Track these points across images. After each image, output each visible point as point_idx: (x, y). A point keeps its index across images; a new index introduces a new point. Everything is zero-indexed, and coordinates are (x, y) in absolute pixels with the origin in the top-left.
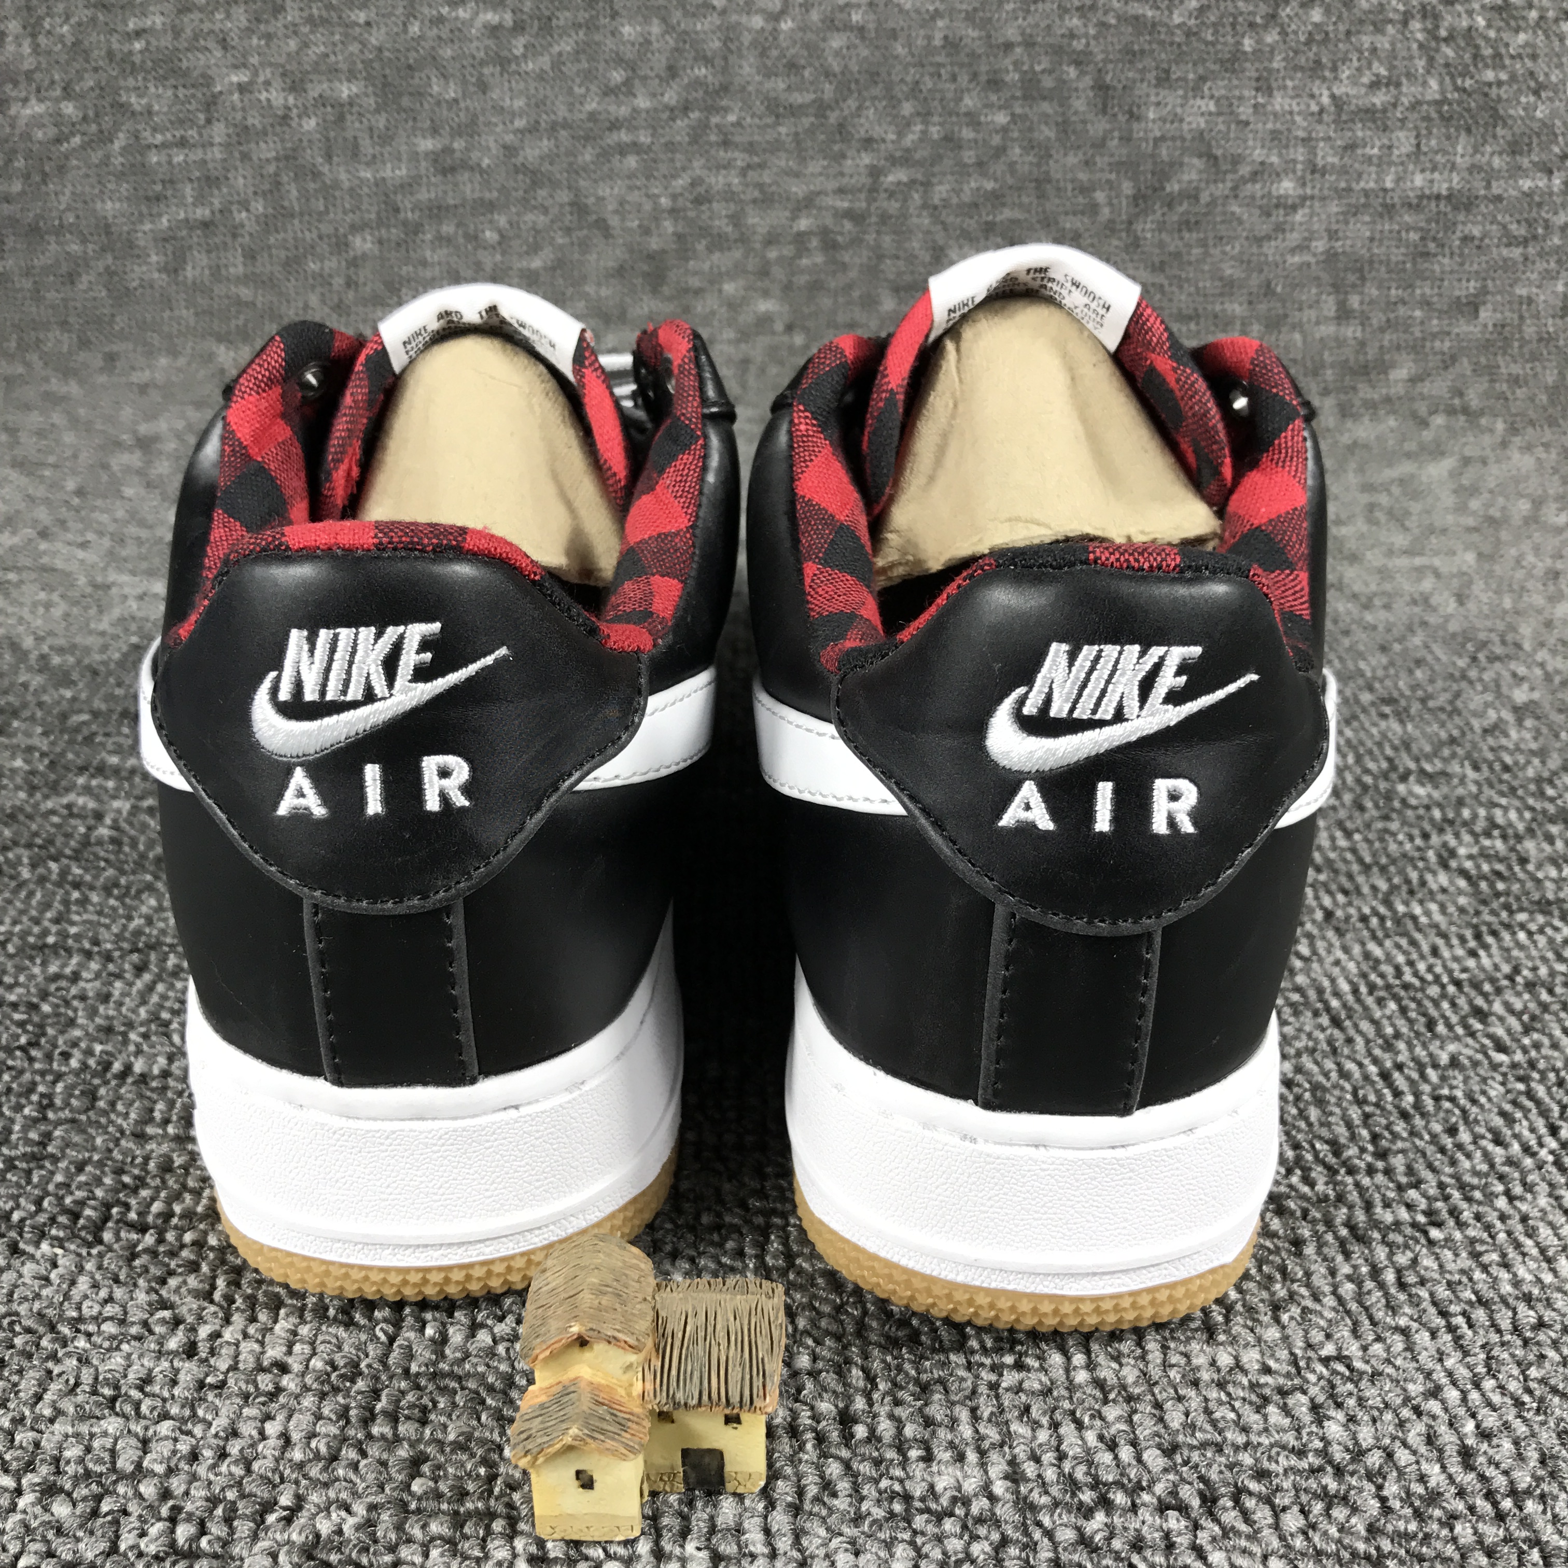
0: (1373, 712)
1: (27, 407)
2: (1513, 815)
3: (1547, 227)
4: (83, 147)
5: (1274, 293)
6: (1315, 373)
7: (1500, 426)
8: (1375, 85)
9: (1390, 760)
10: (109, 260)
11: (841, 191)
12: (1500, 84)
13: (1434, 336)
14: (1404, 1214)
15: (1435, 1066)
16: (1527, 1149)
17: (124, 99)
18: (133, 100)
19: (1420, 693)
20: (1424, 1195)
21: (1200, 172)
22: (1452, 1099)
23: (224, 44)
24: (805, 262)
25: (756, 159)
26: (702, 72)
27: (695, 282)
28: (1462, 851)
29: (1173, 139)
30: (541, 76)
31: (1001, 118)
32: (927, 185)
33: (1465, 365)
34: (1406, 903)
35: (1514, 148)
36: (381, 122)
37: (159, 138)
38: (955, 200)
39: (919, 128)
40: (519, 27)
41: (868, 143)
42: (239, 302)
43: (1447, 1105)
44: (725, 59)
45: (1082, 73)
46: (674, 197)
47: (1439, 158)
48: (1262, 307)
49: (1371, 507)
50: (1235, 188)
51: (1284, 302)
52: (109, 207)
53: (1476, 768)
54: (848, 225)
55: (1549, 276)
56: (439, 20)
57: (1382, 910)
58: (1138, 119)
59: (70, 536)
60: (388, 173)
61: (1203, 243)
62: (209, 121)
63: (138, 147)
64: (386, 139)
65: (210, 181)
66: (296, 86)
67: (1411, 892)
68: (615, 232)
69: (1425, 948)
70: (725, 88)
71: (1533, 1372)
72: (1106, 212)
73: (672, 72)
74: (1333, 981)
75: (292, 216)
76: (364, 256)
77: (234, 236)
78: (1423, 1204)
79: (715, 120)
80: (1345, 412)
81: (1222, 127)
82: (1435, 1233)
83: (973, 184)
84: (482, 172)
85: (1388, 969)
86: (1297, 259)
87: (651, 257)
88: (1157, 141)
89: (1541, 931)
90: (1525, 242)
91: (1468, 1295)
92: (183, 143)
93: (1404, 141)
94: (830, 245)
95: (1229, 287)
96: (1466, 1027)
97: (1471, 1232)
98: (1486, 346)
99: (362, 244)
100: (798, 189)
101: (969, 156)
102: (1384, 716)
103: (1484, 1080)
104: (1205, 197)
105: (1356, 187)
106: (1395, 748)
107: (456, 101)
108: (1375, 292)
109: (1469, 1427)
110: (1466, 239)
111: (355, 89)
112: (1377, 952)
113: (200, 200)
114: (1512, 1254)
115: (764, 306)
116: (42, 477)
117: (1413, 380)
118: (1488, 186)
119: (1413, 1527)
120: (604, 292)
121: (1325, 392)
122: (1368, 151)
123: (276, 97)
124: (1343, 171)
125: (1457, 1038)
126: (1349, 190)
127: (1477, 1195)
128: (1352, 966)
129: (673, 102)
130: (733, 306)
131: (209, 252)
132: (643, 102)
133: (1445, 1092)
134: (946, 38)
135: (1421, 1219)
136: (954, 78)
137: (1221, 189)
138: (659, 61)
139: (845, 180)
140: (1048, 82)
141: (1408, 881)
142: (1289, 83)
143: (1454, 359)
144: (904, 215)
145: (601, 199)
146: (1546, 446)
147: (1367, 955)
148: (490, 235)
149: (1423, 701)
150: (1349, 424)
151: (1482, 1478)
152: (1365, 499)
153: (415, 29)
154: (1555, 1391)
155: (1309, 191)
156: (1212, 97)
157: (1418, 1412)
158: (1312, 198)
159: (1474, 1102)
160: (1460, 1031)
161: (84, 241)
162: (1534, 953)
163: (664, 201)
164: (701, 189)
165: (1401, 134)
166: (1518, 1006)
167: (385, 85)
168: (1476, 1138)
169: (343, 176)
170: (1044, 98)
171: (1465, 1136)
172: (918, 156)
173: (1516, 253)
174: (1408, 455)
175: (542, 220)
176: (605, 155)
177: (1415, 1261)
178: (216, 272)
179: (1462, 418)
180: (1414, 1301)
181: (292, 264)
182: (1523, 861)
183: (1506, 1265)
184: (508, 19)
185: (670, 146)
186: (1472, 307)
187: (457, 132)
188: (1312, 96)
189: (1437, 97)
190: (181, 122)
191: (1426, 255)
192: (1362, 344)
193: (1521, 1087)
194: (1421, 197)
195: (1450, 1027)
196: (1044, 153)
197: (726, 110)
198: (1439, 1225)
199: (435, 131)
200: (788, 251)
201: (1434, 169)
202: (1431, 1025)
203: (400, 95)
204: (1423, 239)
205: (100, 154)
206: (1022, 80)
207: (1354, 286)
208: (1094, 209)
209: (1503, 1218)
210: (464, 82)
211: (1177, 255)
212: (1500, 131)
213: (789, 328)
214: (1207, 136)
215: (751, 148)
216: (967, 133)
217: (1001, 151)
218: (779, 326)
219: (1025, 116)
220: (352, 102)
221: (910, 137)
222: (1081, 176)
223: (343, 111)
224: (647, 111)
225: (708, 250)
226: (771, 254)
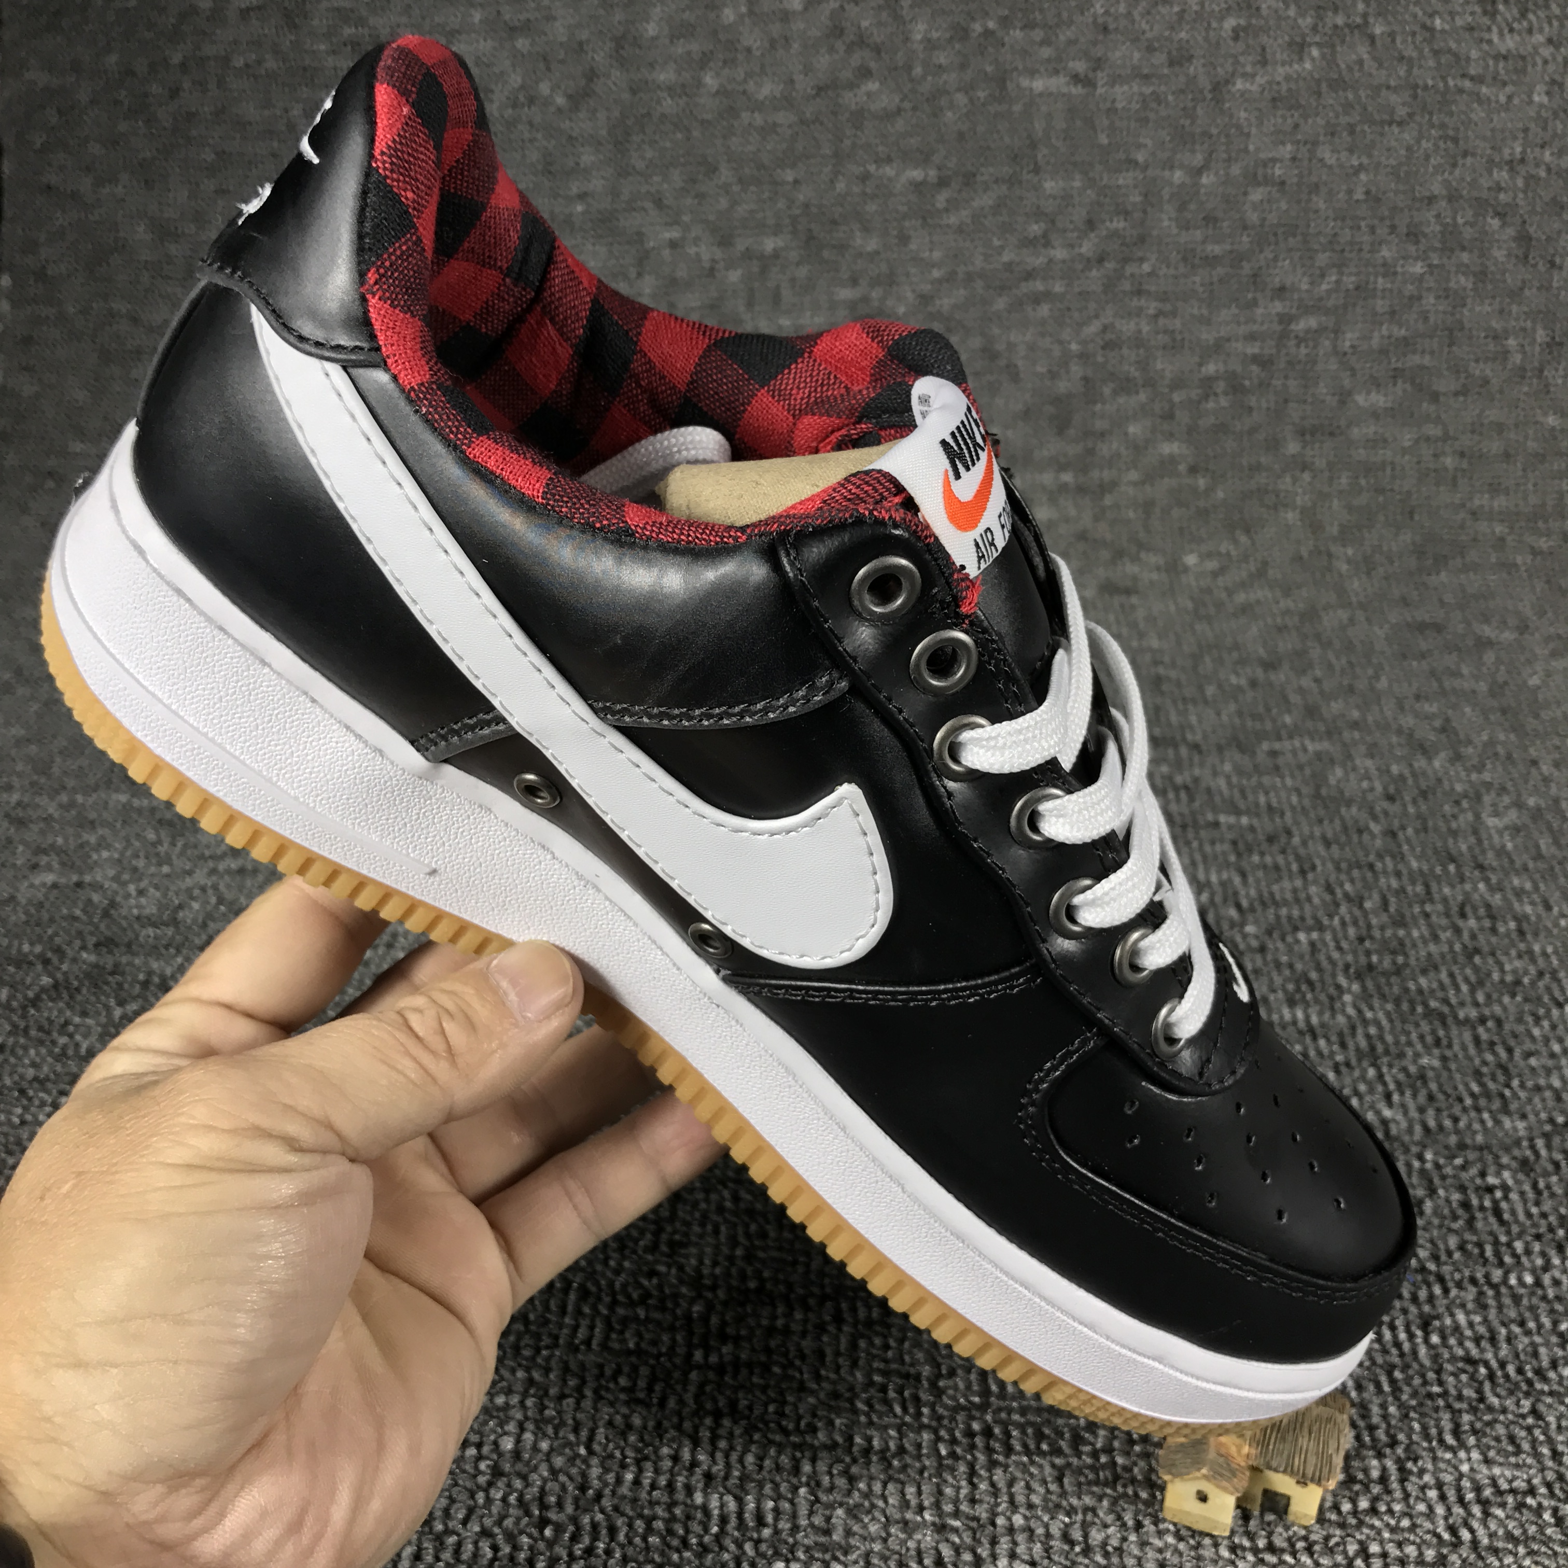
11: (1252, 337)
23: (659, 203)
24: (1211, 405)
25: (1168, 307)
26: (1119, 224)
27: (1101, 425)
30: (960, 230)
31: (1418, 268)
32: (1337, 331)
36: (802, 272)
38: (1364, 347)
39: (1333, 278)
40: (943, 183)
41: (1281, 291)
44: (1145, 212)
45: (1504, 225)
46: (1083, 343)
54: (1255, 368)
56: (865, 177)
58: (1559, 268)
64: (806, 288)
66: (725, 242)
68: (1025, 377)
70: (1142, 239)
72: (1517, 358)
73: (1091, 224)
79: (1129, 270)
83: (1385, 332)
87: (1057, 401)
94: (1236, 387)
100: (1207, 336)
101: (1381, 305)
107: (877, 253)
111: (780, 243)
115: (1168, 448)
129: (1090, 253)
130: (1138, 448)
132: (1059, 253)
134: (1367, 193)
136: (1372, 230)
138: (1079, 214)
139: (1255, 328)
140: (1468, 233)
144: (1313, 361)
145: (1011, 346)
153: (841, 186)
163: (1074, 347)
164: (1109, 336)
167: (809, 239)
170: (1463, 249)
172: (1330, 303)
176: (1019, 303)
184: (933, 173)
185: (1084, 295)
187: (875, 282)
196: (1458, 300)
197: (1142, 260)
199: (854, 281)
200: (1195, 395)
203: (823, 247)
206: (1443, 232)
208: (1504, 355)
210: (886, 235)
213: (1193, 470)
215: (1163, 297)
216: (1382, 283)
217: (1417, 298)
218: (1182, 468)
219: (1441, 266)
220: (776, 255)
221: (1324, 287)
222: (1494, 324)
223: (766, 262)
224: (1064, 261)
225: (1115, 393)
226: (1177, 397)
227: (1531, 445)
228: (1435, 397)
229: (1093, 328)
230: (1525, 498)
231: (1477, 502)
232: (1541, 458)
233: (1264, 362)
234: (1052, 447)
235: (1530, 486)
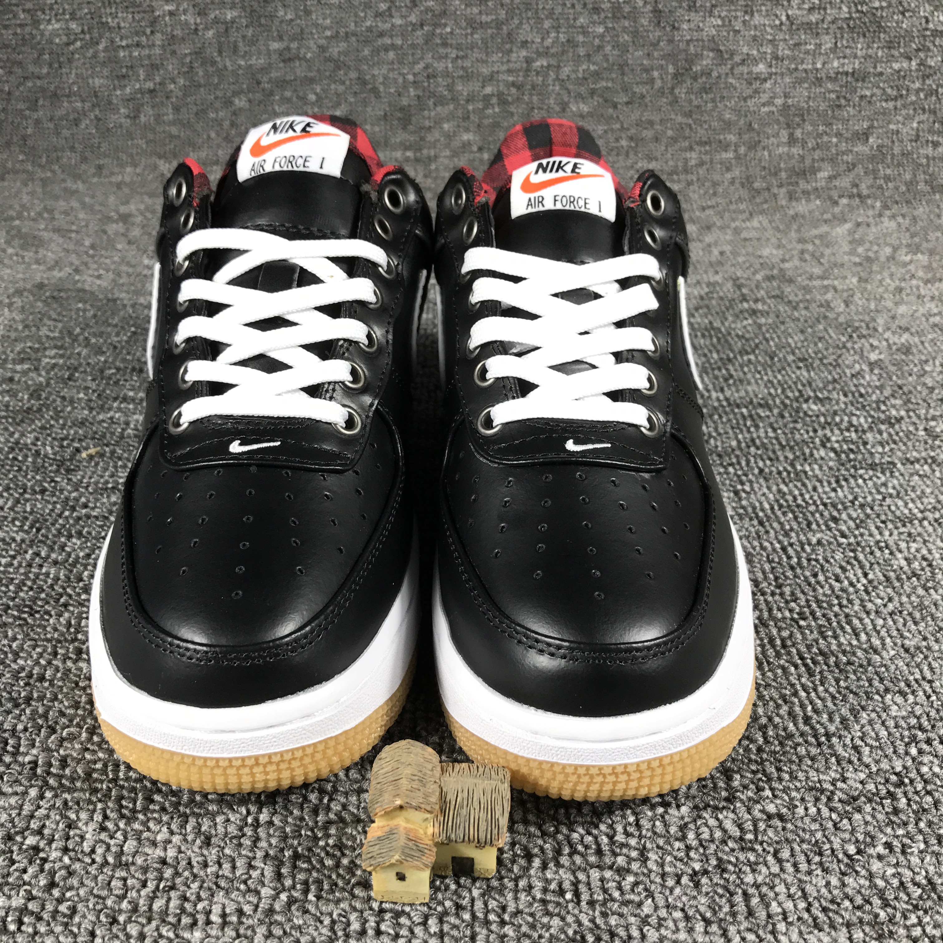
0: (793, 365)
1: (57, 198)
2: (862, 420)
3: (908, 90)
4: (81, 47)
5: (753, 129)
6: (776, 174)
7: (878, 204)
8: (811, 10)
9: (800, 391)
10: (97, 112)
11: (509, 71)
12: (882, 8)
13: (843, 153)
14: (787, 614)
15: (810, 544)
16: (852, 584)
17: (104, 20)
18: (110, 20)
19: (820, 355)
20: (799, 605)
21: (713, 59)
22: (817, 560)
24: (489, 111)
27: (427, 123)
28: (834, 439)
29: (697, 40)
31: (601, 30)
32: (559, 67)
33: (860, 170)
34: (802, 465)
35: (890, 46)
36: (250, 32)
37: (124, 43)
38: (573, 76)
39: (553, 35)
41: (525, 44)
42: (171, 136)
43: (814, 563)
46: (415, 75)
47: (848, 51)
48: (746, 137)
49: (802, 252)
50: (732, 69)
51: (758, 134)
52: (98, 82)
53: (845, 395)
54: (513, 90)
55: (908, 118)
57: (789, 468)
58: (678, 29)
59: (90, 272)
60: (253, 61)
61: (713, 100)
62: (152, 32)
63: (113, 47)
64: (253, 42)
65: (154, 67)
66: (202, 13)
67: (805, 460)
68: (382, 95)
69: (810, 487)
70: (445, 12)
71: (842, 683)
72: (658, 83)
74: (761, 503)
75: (200, 86)
76: (240, 109)
77: (168, 98)
78: (797, 609)
79: (438, 31)
80: (791, 197)
81: (725, 34)
82: (802, 623)
83: (584, 67)
84: (307, 61)
85: (790, 498)
86: (766, 109)
87: (402, 109)
88: (688, 42)
89: (871, 479)
90: (895, 99)
91: (815, 650)
92: (138, 45)
93: (827, 42)
94: (503, 102)
95: (728, 125)
96: (827, 526)
97: (820, 622)
98: (872, 158)
99: (240, 102)
100: (485, 71)
101: (582, 51)
102: (799, 368)
103: (833, 551)
104: (715, 74)
105: (800, 67)
106: (804, 385)
107: (292, 20)
108: (810, 128)
109: (809, 708)
110: (862, 97)
111: (235, 14)
112: (785, 489)
113: (149, 77)
114: (839, 631)
115: (466, 137)
116: (70, 238)
117: (831, 178)
118: (875, 67)
119: (778, 748)
120: (377, 129)
121: (781, 186)
122: (808, 47)
123: (190, 18)
124: (793, 59)
125: (822, 531)
126: (796, 69)
127: (825, 605)
128: (771, 496)
129: (414, 21)
130: (449, 137)
131: (153, 107)
132: (398, 21)
133: (814, 556)
135: (796, 616)
136: (573, 7)
137: (724, 69)
139: (511, 65)
141: (804, 454)
142: (763, 8)
143: (854, 165)
144: (545, 84)
145: (374, 76)
146: (904, 216)
147: (779, 491)
148: (312, 97)
149: (821, 360)
150: (794, 204)
151: (812, 728)
152: (800, 246)
154: (851, 692)
155: (774, 70)
156: (720, 16)
157: (785, 702)
158: (776, 74)
159: (827, 561)
160: (823, 527)
161: (83, 101)
162: (866, 490)
163: (410, 77)
164: (430, 70)
165: (827, 38)
166: (854, 515)
167: (252, 11)
168: (827, 579)
169: (228, 64)
170: (624, 18)
171: (821, 578)
172: (552, 51)
173: (891, 104)
174: (826, 221)
175: (341, 88)
176: (376, 51)
177: (791, 636)
178: (158, 118)
179: (857, 200)
180: (789, 653)
181: (201, 114)
182: (865, 443)
183: (836, 637)
185: (413, 46)
186: (865, 136)
187: (293, 39)
188: (777, 16)
189: (847, 16)
190: (137, 33)
191: (839, 106)
192: (802, 157)
193: (852, 554)
194: (837, 73)
195: (818, 525)
196: (624, 49)
197: (445, 25)
198: (804, 619)
199: (281, 38)
200: (480, 105)
201: (845, 57)
202: (809, 524)
203: (260, 17)
204: (838, 97)
205: (91, 51)
206: (613, 8)
207: (798, 125)
208: (652, 81)
209: (836, 615)
210: (296, 9)
211: (698, 107)
212: (882, 35)
213: (480, 149)
214: (716, 39)
215: (459, 47)
216: (581, 38)
217: (600, 48)
218: (475, 148)
219: (614, 28)
220: (233, 21)
221: (550, 40)
222: (645, 62)
223: (228, 26)
224: (401, 26)
225: (435, 104)
226: (470, 108)
227: (670, 133)
228: (615, 106)
229: (421, 65)
230: (666, 162)
231: (640, 165)
232: (674, 140)
233: (519, 87)
234: (400, 136)
235: (669, 155)
